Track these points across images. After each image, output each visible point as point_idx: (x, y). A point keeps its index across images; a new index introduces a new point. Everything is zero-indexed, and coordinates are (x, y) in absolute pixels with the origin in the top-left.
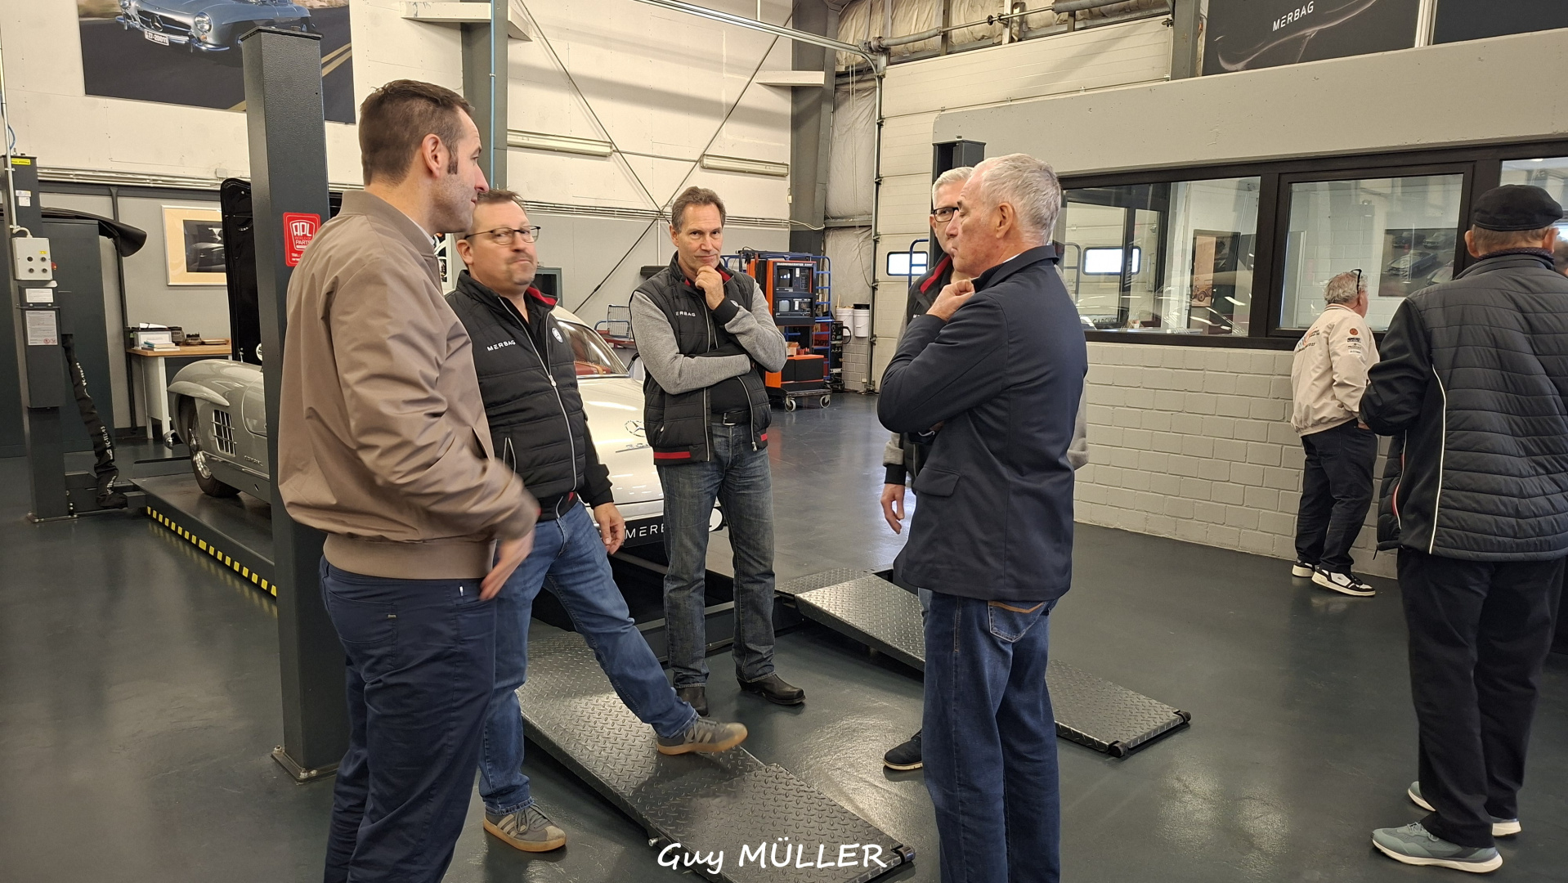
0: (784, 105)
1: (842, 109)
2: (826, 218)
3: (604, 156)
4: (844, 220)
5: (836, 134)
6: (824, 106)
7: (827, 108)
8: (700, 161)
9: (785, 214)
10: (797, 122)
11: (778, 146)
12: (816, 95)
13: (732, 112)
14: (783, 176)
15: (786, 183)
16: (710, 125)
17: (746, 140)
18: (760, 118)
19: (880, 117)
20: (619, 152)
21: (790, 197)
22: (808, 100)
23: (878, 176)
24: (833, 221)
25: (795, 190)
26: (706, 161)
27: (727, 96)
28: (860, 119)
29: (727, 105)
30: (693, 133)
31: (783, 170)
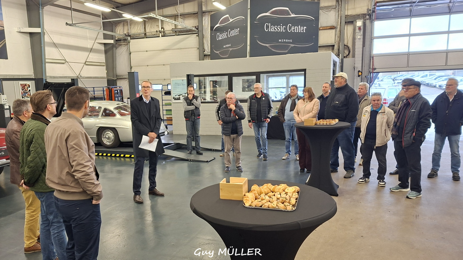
0: (102, 48)
1: (118, 49)
2: (117, 76)
3: (63, 63)
4: (122, 77)
5: (117, 55)
6: (114, 48)
7: (114, 49)
8: (85, 63)
9: (105, 75)
10: (106, 52)
11: (101, 58)
12: (111, 46)
13: (91, 50)
14: (104, 66)
15: (105, 67)
16: (86, 54)
17: (95, 57)
18: (97, 51)
19: (130, 52)
20: (67, 62)
21: (106, 71)
22: (108, 47)
23: (131, 66)
24: (118, 77)
25: (107, 69)
26: (87, 63)
27: (89, 46)
28: (123, 52)
29: (90, 48)
30: (82, 56)
31: (104, 64)
